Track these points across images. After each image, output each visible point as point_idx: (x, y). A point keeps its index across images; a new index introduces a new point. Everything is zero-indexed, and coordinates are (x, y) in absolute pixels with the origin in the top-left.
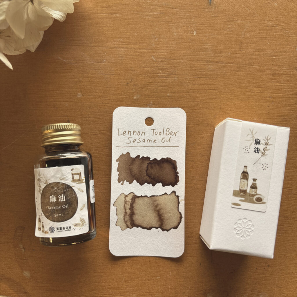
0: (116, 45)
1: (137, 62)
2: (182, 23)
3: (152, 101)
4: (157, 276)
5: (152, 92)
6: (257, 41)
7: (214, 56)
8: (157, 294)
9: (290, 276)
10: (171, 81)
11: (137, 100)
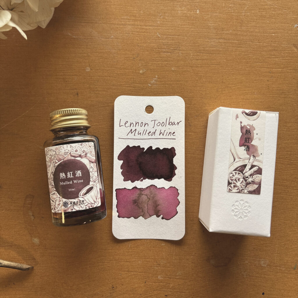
0: (123, 22)
1: (143, 38)
2: (186, 2)
3: (158, 76)
4: (162, 243)
5: (157, 67)
6: (257, 19)
7: (216, 33)
8: (162, 260)
9: (290, 243)
10: (176, 56)
11: (143, 74)
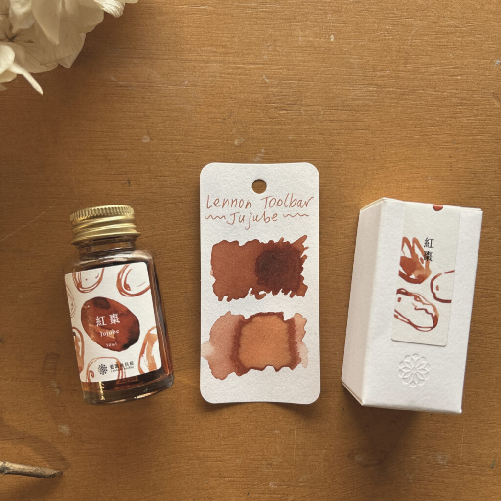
0: (204, 57)
1: (240, 85)
2: (311, 22)
3: (264, 149)
4: (275, 430)
5: (264, 134)
6: (432, 51)
7: (363, 76)
8: (275, 457)
9: (484, 425)
10: (295, 116)
11: (240, 146)
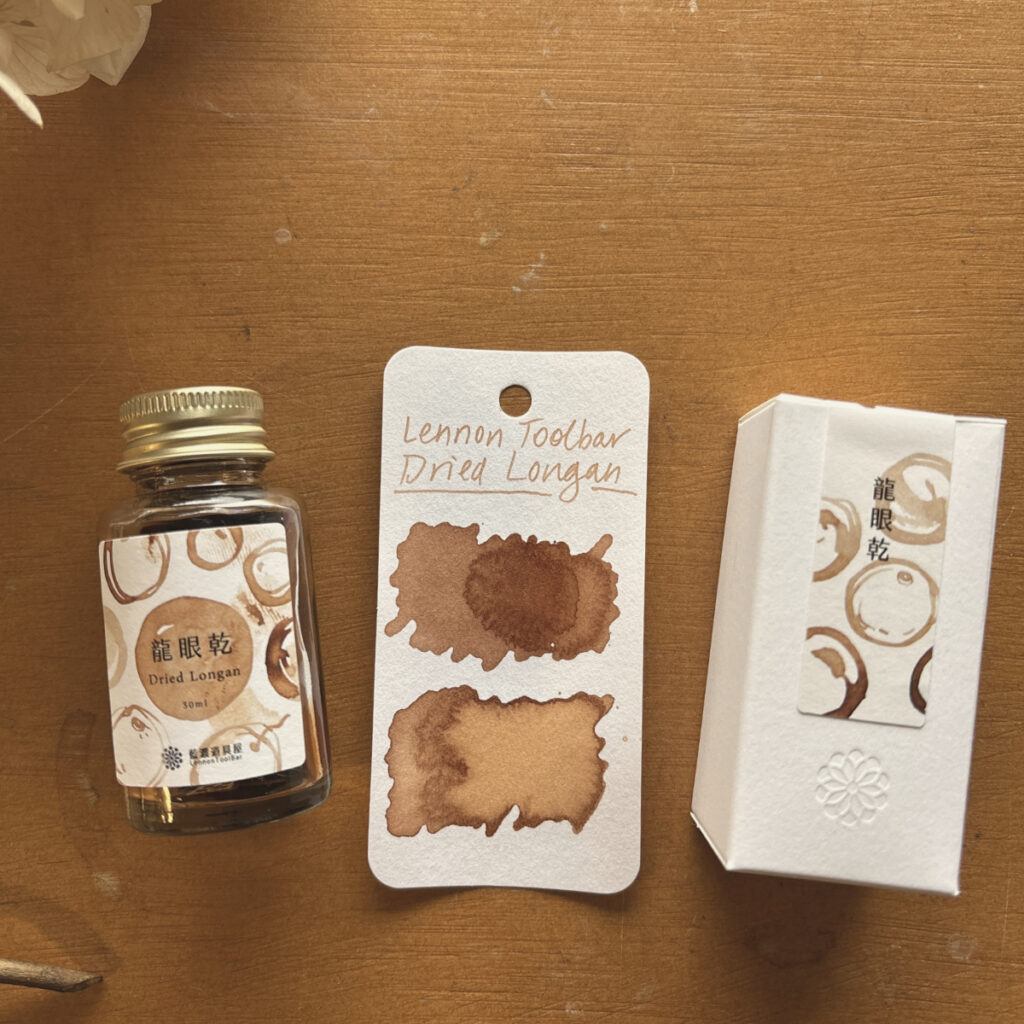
0: (410, 55)
1: (489, 113)
3: (545, 252)
5: (543, 219)
6: (916, 30)
7: (764, 88)
8: (578, 945)
10: (614, 178)
11: (489, 248)
